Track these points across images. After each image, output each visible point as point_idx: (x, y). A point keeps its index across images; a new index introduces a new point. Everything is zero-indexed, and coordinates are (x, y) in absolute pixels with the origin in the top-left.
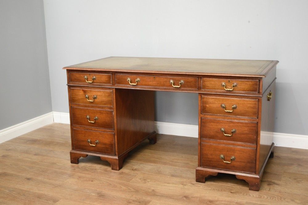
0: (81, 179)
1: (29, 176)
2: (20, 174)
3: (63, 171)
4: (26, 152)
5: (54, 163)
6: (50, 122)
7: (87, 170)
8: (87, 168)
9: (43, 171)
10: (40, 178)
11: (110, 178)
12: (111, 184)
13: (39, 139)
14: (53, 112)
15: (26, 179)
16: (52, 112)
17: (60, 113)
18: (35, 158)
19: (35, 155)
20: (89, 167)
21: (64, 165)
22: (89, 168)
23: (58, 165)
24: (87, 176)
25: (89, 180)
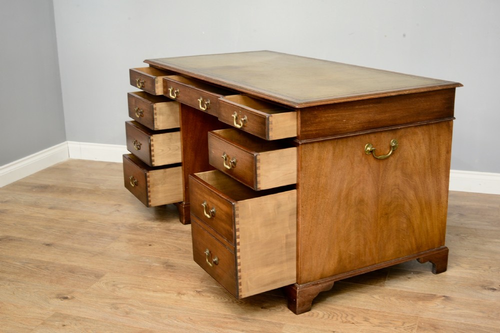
0: (133, 243)
1: (48, 241)
2: (33, 238)
3: (100, 231)
4: (35, 205)
5: (83, 221)
6: (64, 159)
7: (138, 229)
8: (138, 227)
9: (69, 233)
10: (67, 243)
11: (176, 240)
12: (180, 249)
13: (51, 184)
14: (69, 142)
15: (44, 245)
16: (66, 142)
17: (78, 143)
18: (51, 213)
19: (51, 208)
20: (141, 224)
21: (100, 222)
22: (141, 226)
23: (90, 223)
24: (141, 238)
25: (146, 244)
